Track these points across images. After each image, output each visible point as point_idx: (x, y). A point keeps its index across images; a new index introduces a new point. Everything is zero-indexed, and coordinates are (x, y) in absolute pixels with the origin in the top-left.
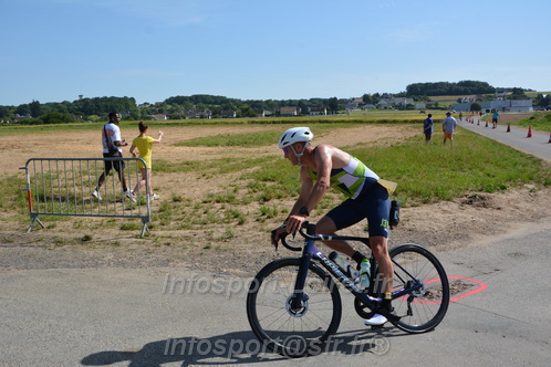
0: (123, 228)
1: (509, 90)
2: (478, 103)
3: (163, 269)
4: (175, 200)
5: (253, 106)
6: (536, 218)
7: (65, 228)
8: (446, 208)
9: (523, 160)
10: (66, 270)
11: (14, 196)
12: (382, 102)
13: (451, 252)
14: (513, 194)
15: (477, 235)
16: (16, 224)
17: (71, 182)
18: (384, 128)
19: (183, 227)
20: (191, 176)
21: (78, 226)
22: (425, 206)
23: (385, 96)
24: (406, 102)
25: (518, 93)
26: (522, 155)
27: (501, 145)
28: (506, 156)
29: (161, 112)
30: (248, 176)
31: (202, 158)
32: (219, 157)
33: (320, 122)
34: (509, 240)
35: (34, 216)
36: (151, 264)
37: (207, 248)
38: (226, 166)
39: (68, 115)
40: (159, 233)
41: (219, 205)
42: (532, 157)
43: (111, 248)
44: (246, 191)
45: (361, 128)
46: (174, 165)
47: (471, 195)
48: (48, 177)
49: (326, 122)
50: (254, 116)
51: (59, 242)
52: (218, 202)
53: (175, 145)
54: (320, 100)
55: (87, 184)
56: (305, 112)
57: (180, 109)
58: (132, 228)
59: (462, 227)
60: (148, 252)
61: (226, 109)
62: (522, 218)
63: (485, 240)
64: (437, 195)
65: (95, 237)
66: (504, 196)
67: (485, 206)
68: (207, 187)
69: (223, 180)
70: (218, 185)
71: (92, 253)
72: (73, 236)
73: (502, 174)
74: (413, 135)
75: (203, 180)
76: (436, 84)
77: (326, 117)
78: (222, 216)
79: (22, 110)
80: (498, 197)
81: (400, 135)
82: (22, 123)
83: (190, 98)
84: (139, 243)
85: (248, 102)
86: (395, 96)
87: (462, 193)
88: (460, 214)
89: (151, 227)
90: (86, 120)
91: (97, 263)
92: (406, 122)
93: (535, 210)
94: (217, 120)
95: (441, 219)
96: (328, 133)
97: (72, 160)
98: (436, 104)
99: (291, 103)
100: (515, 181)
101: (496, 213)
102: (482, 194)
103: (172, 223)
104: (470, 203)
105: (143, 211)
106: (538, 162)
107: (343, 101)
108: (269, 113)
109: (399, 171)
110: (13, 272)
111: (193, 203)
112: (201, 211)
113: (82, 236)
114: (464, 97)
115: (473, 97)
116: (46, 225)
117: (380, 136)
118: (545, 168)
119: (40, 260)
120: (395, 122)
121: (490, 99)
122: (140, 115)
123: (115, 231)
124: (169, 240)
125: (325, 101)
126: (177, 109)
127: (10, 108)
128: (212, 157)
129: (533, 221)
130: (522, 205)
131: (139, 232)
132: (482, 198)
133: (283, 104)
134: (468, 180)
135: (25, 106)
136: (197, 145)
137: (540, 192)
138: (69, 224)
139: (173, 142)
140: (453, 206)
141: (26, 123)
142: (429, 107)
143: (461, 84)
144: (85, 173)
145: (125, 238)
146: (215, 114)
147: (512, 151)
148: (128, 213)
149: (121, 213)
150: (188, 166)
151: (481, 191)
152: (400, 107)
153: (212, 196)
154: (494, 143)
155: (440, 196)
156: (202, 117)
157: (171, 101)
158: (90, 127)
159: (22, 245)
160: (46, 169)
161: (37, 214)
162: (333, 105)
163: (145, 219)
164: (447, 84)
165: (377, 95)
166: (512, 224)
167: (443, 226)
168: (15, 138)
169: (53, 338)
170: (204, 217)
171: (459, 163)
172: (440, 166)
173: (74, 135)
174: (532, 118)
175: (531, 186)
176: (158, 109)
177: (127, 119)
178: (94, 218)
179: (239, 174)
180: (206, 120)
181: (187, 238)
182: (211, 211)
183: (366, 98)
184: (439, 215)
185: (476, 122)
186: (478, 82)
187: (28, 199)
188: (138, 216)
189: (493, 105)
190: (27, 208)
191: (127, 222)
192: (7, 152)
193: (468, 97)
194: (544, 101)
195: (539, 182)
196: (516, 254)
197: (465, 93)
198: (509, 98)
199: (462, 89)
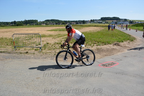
0: (35, 50)
1: (124, 19)
2: (117, 22)
3: (45, 59)
4: (47, 44)
5: (65, 22)
7: (22, 50)
8: (110, 46)
9: (127, 35)
10: (23, 59)
11: (10, 43)
12: (95, 21)
14: (125, 43)
16: (11, 49)
17: (23, 39)
18: (95, 27)
19: (49, 50)
20: (51, 38)
21: (25, 49)
22: (105, 45)
23: (96, 20)
24: (101, 21)
25: (126, 20)
26: (127, 34)
27: (122, 32)
28: (123, 34)
29: (44, 23)
30: (64, 38)
31: (53, 34)
32: (57, 34)
33: (81, 26)
34: (124, 53)
35: (15, 47)
36: (42, 58)
37: (55, 55)
38: (59, 36)
39: (22, 24)
40: (44, 51)
41: (57, 45)
42: (129, 35)
43: (33, 55)
44: (64, 41)
45: (90, 27)
46: (47, 36)
47: (115, 43)
48: (18, 38)
49: (82, 26)
50: (65, 24)
51: (21, 53)
52: (57, 44)
53: (47, 31)
54: (81, 21)
55: (27, 40)
56: (77, 24)
57: (48, 23)
58: (37, 50)
60: (41, 55)
61: (59, 23)
64: (108, 43)
65: (29, 52)
66: (123, 43)
67: (119, 46)
68: (54, 41)
69: (58, 39)
70: (57, 40)
71: (28, 56)
72: (24, 52)
73: (122, 38)
74: (102, 29)
75: (54, 39)
76: (107, 18)
77: (82, 25)
78: (58, 47)
79: (12, 23)
80: (121, 44)
81: (99, 29)
82: (12, 26)
83: (51, 20)
84: (39, 53)
85: (64, 21)
86: (98, 20)
87: (113, 43)
89: (42, 50)
90: (26, 25)
91: (30, 58)
92: (100, 26)
94: (57, 25)
96: (83, 28)
97: (23, 34)
99: (74, 21)
100: (125, 40)
102: (118, 43)
103: (47, 49)
104: (115, 45)
105: (40, 46)
106: (130, 36)
107: (86, 21)
108: (69, 24)
109: (99, 37)
110: (11, 60)
111: (51, 44)
112: (53, 46)
113: (26, 52)
114: (113, 21)
116: (18, 49)
117: (95, 29)
119: (17, 57)
120: (98, 26)
121: (119, 21)
122: (39, 24)
123: (34, 51)
124: (46, 53)
125: (82, 21)
126: (47, 23)
127: (9, 22)
128: (56, 34)
131: (39, 51)
132: (118, 44)
133: (72, 21)
134: (115, 39)
135: (12, 22)
136: (52, 31)
137: (130, 43)
138: (23, 49)
139: (47, 30)
140: (111, 46)
141: (13, 26)
142: (106, 23)
143: (113, 18)
144: (26, 37)
145: (36, 52)
146: (56, 24)
147: (124, 33)
148: (37, 46)
149: (35, 46)
150: (50, 36)
151: (117, 42)
152: (99, 23)
153: (56, 43)
154: (120, 31)
155: (109, 43)
156: (53, 24)
157: (46, 21)
158: (27, 27)
159: (12, 54)
160: (18, 36)
161: (16, 47)
162: (84, 22)
163: (40, 48)
164: (110, 18)
165: (94, 20)
168: (10, 29)
169: (20, 75)
170: (54, 47)
171: (112, 36)
172: (108, 36)
173: (24, 29)
175: (129, 41)
176: (43, 23)
177: (36, 25)
178: (29, 48)
179: (62, 38)
180: (54, 25)
181: (50, 52)
182: (55, 46)
183: (91, 20)
185: (116, 26)
187: (14, 43)
188: (39, 47)
189: (120, 23)
190: (13, 45)
191: (36, 49)
192: (9, 33)
193: (115, 21)
194: (131, 22)
195: (130, 40)
196: (125, 56)
197: (114, 20)
198: (124, 21)
199: (113, 19)
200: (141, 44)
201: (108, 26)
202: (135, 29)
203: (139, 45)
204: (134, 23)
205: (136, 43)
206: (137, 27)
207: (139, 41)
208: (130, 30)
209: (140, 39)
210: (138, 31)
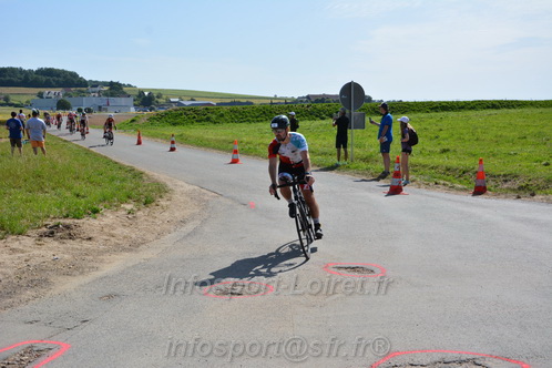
1: (105, 84)
2: (67, 99)
6: (134, 246)
8: (16, 245)
9: (122, 174)
13: (22, 307)
14: (108, 218)
15: (60, 278)
25: (115, 89)
26: (121, 167)
27: (96, 155)
28: (102, 169)
42: (132, 170)
47: (52, 224)
59: (40, 269)
62: (119, 248)
63: (71, 284)
66: (96, 222)
67: (71, 237)
73: (99, 191)
80: (88, 224)
87: (40, 223)
88: (36, 252)
93: (133, 236)
95: (8, 262)
98: (6, 99)
100: (111, 201)
101: (86, 244)
102: (68, 221)
104: (51, 235)
106: (138, 175)
114: (46, 91)
115: (58, 90)
118: (146, 183)
121: (81, 94)
129: (131, 250)
130: (119, 231)
132: (68, 227)
134: (49, 203)
137: (139, 213)
140: (27, 242)
143: (41, 72)
147: (108, 161)
151: (67, 217)
154: (87, 152)
155: (7, 230)
166: (106, 257)
167: (10, 272)
171: (38, 181)
172: (10, 186)
174: (133, 121)
175: (129, 207)
184: (6, 257)
186: (63, 71)
189: (86, 103)
193: (53, 91)
194: (146, 100)
195: (138, 201)
196: (110, 296)
197: (48, 85)
198: (106, 94)
199: (44, 79)
200: (193, 217)
201: (7, 123)
202: (165, 138)
203: (183, 222)
204: (161, 106)
205: (166, 214)
206: (174, 124)
207: (182, 199)
208: (139, 143)
209: (188, 188)
210: (181, 150)
